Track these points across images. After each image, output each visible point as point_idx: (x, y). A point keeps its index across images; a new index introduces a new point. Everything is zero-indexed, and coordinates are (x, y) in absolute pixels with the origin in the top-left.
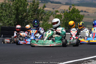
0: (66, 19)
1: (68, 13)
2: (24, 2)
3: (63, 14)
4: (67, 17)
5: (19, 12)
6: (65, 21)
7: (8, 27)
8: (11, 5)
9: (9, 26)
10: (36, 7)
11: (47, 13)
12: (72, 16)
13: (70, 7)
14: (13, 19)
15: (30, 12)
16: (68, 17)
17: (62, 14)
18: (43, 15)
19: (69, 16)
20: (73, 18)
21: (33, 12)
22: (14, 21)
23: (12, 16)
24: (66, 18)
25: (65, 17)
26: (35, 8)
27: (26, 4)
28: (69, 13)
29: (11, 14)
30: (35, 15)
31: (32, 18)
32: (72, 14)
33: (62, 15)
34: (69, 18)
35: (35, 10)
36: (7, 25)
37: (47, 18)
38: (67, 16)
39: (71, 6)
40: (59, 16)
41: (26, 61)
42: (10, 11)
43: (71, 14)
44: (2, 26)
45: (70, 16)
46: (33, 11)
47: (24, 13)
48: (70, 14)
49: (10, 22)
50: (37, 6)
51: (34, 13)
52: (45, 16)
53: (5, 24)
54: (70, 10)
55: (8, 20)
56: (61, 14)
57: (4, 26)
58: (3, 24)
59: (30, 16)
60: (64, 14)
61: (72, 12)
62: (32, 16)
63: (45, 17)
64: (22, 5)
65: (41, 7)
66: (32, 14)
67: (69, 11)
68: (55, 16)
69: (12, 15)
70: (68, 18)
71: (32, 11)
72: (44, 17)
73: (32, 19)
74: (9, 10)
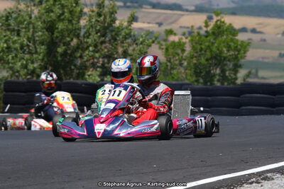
0: (195, 55)
1: (203, 38)
2: (72, 6)
3: (187, 40)
4: (201, 49)
5: (57, 37)
6: (195, 59)
7: (25, 80)
8: (33, 16)
9: (29, 77)
10: (108, 20)
11: (142, 37)
12: (213, 44)
13: (210, 18)
14: (40, 57)
15: (90, 35)
16: (203, 47)
17: (184, 40)
18: (129, 45)
19: (207, 44)
20: (218, 50)
21: (100, 37)
22: (42, 64)
23: (38, 50)
24: (197, 52)
25: (193, 47)
26: (106, 25)
27: (76, 12)
28: (206, 37)
29: (34, 44)
30: (104, 45)
31: (97, 52)
32: (215, 39)
33: (185, 43)
34: (205, 51)
35: (106, 28)
36: (24, 77)
37: (140, 51)
38: (201, 44)
39: (211, 14)
40: (175, 46)
41: (80, 180)
42: (30, 34)
43: (211, 38)
44: (9, 79)
45: (209, 46)
46: (99, 31)
47: (72, 40)
48: (208, 38)
49: (31, 67)
50: (110, 17)
51: (102, 39)
52: (135, 46)
53: (17, 74)
54: (209, 29)
55: (25, 62)
56: (182, 39)
57: (14, 79)
58: (11, 72)
59: (91, 48)
60: (192, 40)
61: (214, 33)
62: (96, 46)
63: (134, 50)
64: (66, 14)
65: (121, 19)
66: (95, 40)
67: (207, 32)
68: (164, 47)
69: (37, 47)
70: (203, 52)
71: (97, 33)
72: (131, 48)
73: (97, 55)
74: (29, 31)
